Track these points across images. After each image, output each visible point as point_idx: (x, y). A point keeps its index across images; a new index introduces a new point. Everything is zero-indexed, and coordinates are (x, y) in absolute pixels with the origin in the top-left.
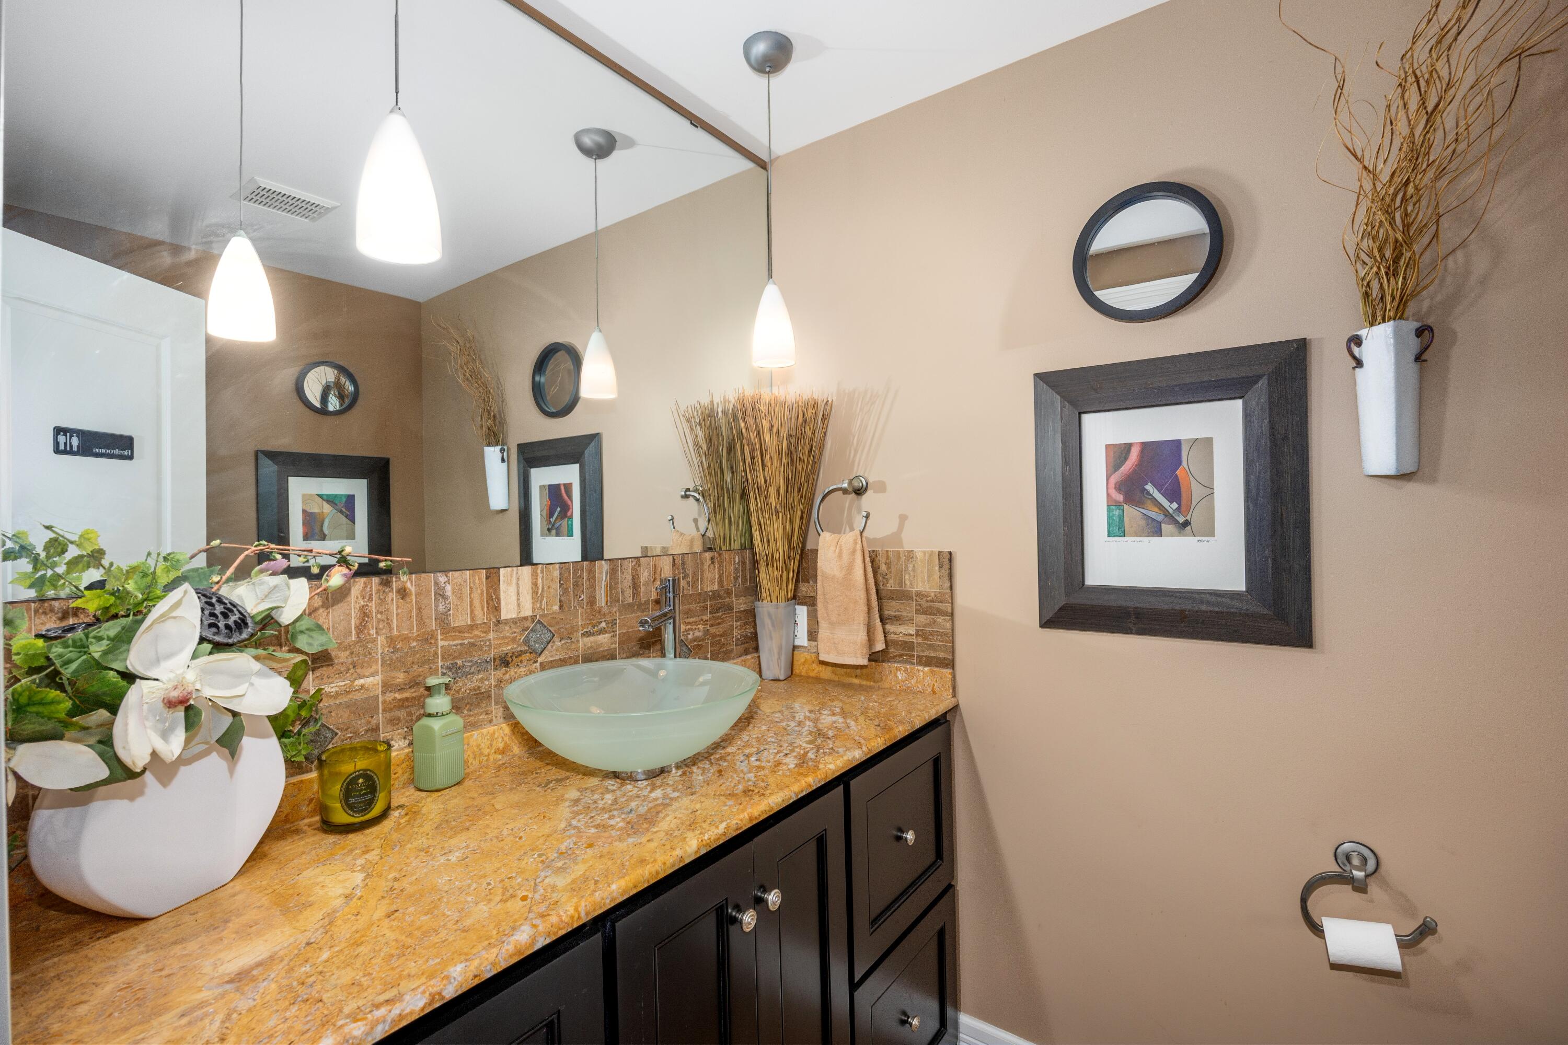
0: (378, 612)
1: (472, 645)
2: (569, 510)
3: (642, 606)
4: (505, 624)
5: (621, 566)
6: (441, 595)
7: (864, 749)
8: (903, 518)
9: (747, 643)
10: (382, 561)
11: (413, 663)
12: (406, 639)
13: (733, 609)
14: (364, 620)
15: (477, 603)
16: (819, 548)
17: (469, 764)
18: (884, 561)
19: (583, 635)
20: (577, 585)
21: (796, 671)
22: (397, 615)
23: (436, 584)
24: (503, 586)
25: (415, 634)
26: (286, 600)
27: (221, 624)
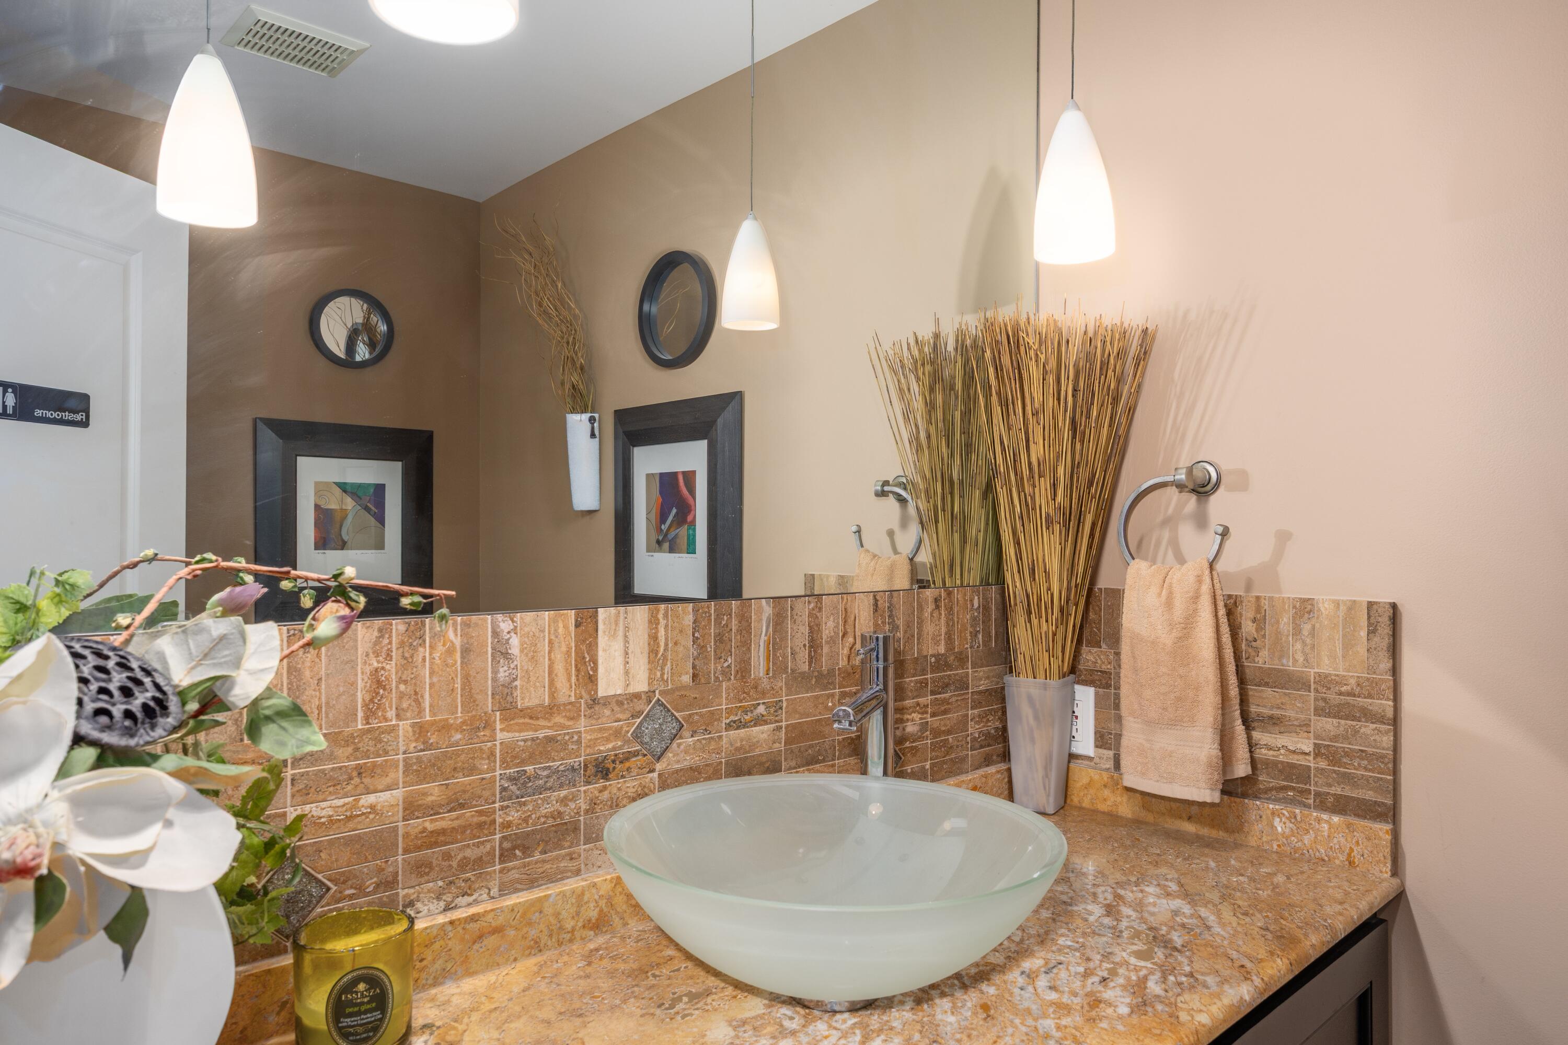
0: (401, 681)
1: (550, 739)
2: (690, 511)
3: (823, 679)
4: (605, 705)
5: (792, 609)
6: (502, 653)
7: (1257, 981)
8: (1283, 538)
9: (989, 745)
10: (406, 595)
11: (455, 769)
12: (445, 728)
13: (967, 688)
14: (378, 693)
15: (559, 668)
16: (1127, 587)
17: (542, 945)
18: (1251, 615)
19: (729, 727)
20: (721, 641)
21: (1075, 799)
22: (432, 685)
23: (496, 633)
24: (602, 640)
25: (460, 720)
26: (237, 663)
27: (117, 711)
